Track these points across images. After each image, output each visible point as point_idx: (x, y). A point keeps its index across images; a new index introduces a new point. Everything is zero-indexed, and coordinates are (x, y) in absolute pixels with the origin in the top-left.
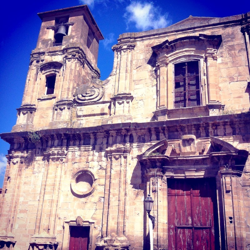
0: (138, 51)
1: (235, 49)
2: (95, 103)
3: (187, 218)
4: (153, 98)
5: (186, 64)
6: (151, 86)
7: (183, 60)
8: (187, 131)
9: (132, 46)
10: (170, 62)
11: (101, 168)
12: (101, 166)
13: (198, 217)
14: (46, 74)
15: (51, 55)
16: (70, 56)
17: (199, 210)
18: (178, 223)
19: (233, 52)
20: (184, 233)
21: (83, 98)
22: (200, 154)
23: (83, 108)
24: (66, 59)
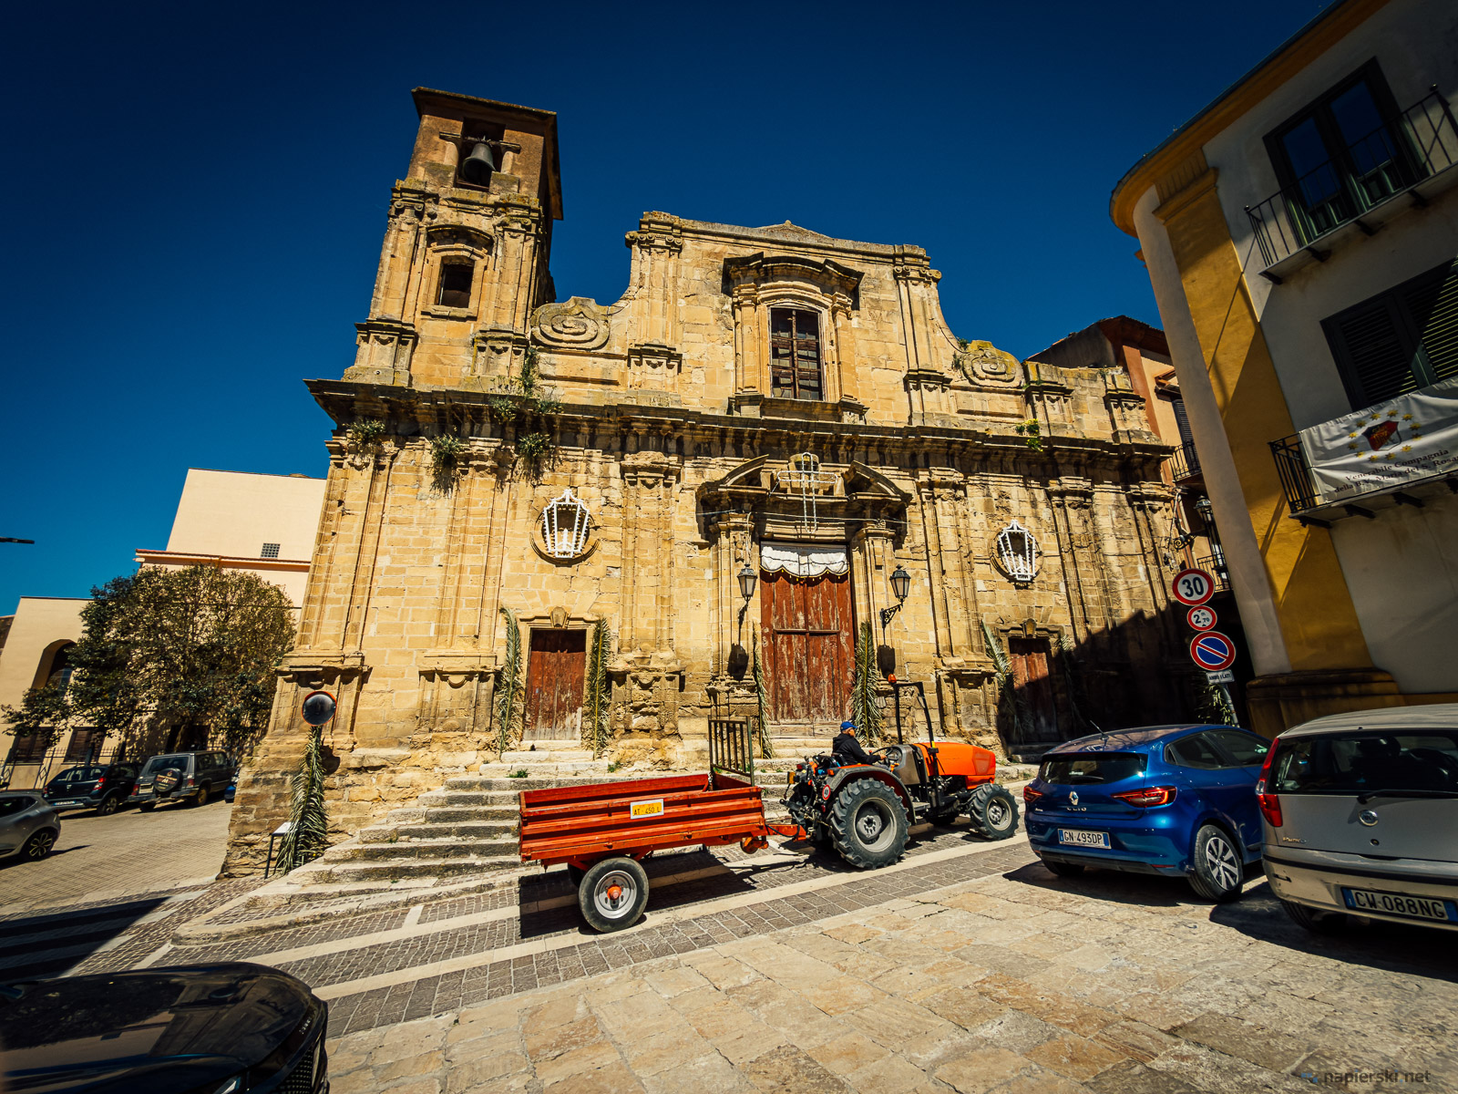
0: (688, 261)
1: (881, 309)
2: (588, 353)
3: (796, 615)
4: (727, 368)
5: (794, 313)
6: (719, 342)
7: (788, 303)
8: (797, 447)
9: (676, 246)
10: (763, 300)
11: (608, 503)
12: (607, 497)
13: (815, 614)
14: (444, 254)
15: (459, 210)
16: (517, 226)
17: (817, 601)
18: (777, 624)
19: (878, 312)
20: (789, 643)
21: (555, 336)
22: (825, 493)
23: (556, 358)
24: (505, 230)
